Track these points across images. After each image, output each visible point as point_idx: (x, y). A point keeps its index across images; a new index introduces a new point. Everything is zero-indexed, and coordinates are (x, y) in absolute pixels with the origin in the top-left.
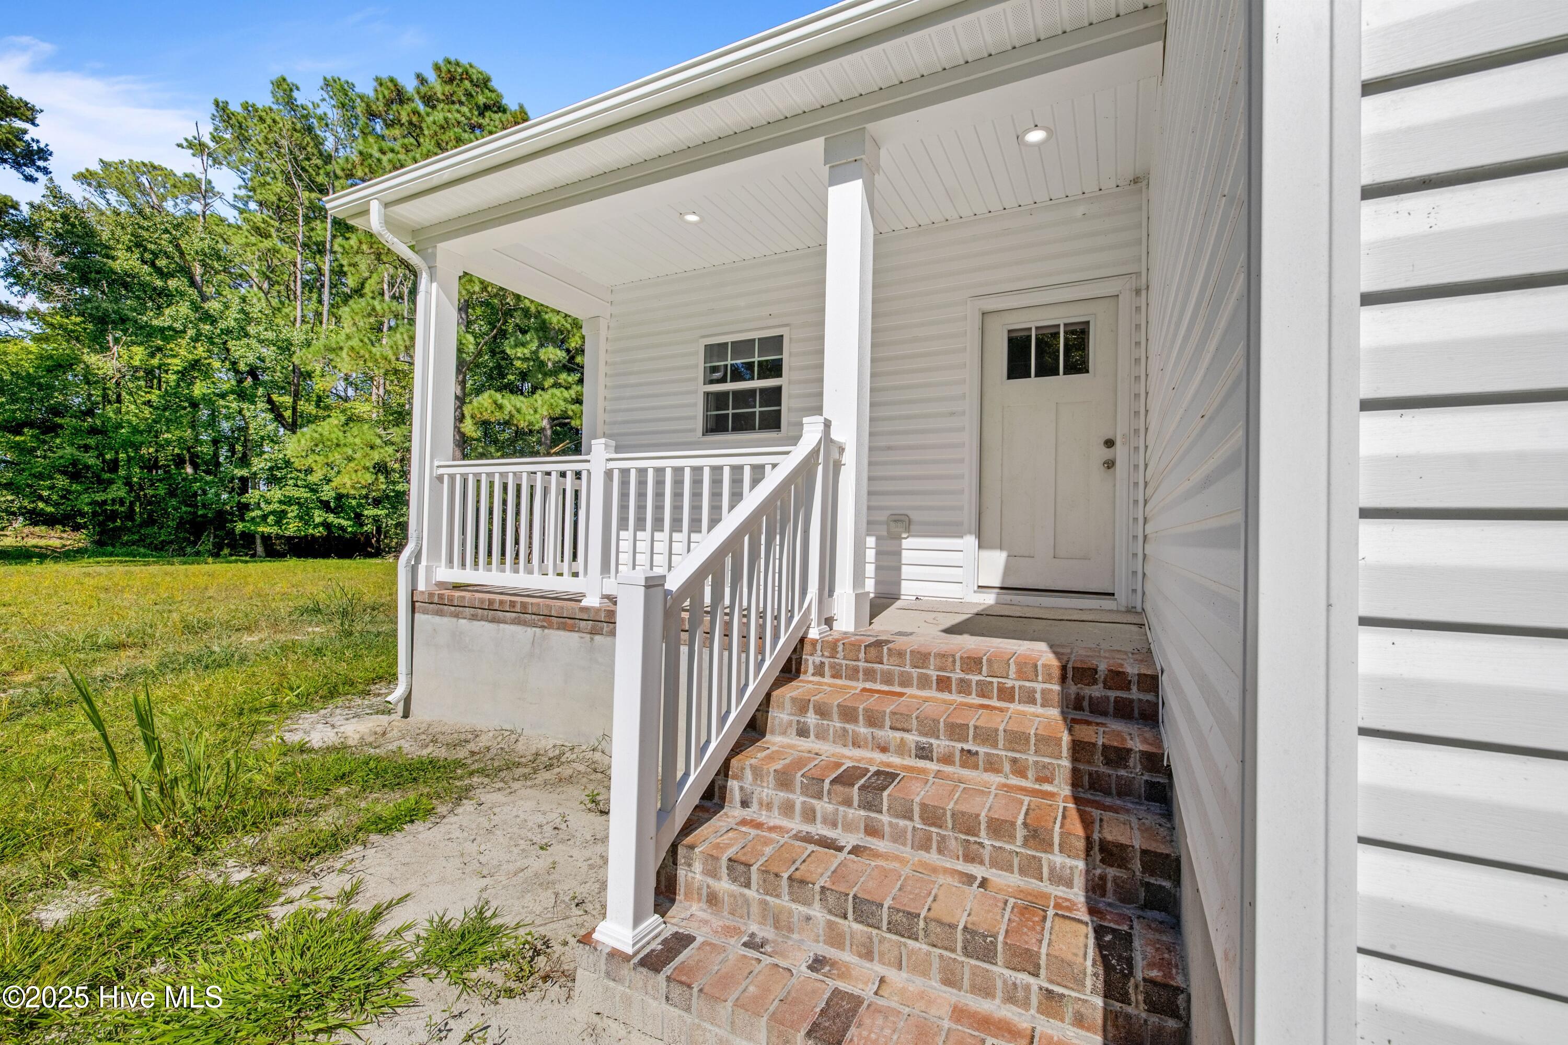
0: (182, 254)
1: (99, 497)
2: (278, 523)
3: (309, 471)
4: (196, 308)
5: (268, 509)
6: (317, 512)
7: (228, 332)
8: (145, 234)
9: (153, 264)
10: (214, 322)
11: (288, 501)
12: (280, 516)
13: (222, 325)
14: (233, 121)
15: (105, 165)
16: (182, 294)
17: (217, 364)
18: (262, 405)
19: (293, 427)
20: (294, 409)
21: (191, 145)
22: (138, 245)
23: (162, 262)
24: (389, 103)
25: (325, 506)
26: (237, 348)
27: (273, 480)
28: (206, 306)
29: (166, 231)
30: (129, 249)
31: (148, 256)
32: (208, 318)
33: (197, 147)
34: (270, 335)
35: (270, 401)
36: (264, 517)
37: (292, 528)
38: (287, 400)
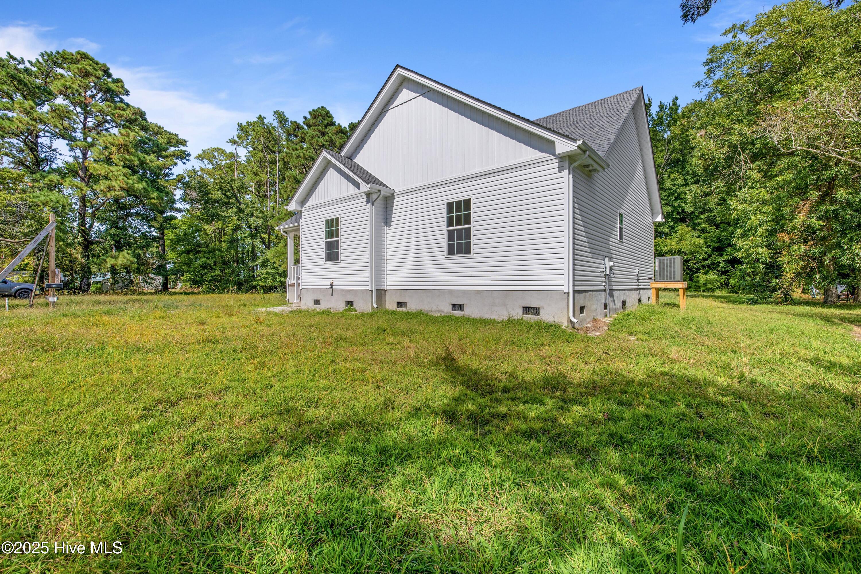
0: (233, 189)
1: (213, 274)
2: (265, 282)
3: (274, 263)
4: (238, 208)
5: (262, 276)
6: (278, 277)
7: (248, 215)
8: (223, 185)
9: (225, 195)
10: (243, 213)
11: (268, 273)
12: (266, 279)
13: (246, 213)
14: (244, 130)
15: (204, 151)
16: (234, 204)
17: (244, 225)
18: (259, 240)
19: (268, 247)
20: (269, 239)
21: (231, 141)
22: (221, 189)
23: (228, 194)
24: (295, 130)
25: (280, 275)
26: (251, 220)
27: (263, 266)
28: (241, 207)
29: (229, 183)
30: (218, 190)
31: (224, 192)
32: (241, 211)
33: (233, 142)
34: (261, 215)
35: (261, 238)
36: (261, 280)
37: (270, 283)
38: (266, 236)
